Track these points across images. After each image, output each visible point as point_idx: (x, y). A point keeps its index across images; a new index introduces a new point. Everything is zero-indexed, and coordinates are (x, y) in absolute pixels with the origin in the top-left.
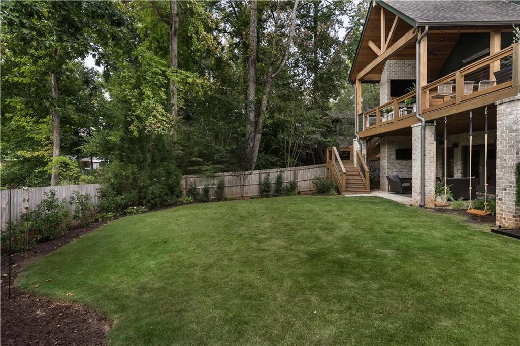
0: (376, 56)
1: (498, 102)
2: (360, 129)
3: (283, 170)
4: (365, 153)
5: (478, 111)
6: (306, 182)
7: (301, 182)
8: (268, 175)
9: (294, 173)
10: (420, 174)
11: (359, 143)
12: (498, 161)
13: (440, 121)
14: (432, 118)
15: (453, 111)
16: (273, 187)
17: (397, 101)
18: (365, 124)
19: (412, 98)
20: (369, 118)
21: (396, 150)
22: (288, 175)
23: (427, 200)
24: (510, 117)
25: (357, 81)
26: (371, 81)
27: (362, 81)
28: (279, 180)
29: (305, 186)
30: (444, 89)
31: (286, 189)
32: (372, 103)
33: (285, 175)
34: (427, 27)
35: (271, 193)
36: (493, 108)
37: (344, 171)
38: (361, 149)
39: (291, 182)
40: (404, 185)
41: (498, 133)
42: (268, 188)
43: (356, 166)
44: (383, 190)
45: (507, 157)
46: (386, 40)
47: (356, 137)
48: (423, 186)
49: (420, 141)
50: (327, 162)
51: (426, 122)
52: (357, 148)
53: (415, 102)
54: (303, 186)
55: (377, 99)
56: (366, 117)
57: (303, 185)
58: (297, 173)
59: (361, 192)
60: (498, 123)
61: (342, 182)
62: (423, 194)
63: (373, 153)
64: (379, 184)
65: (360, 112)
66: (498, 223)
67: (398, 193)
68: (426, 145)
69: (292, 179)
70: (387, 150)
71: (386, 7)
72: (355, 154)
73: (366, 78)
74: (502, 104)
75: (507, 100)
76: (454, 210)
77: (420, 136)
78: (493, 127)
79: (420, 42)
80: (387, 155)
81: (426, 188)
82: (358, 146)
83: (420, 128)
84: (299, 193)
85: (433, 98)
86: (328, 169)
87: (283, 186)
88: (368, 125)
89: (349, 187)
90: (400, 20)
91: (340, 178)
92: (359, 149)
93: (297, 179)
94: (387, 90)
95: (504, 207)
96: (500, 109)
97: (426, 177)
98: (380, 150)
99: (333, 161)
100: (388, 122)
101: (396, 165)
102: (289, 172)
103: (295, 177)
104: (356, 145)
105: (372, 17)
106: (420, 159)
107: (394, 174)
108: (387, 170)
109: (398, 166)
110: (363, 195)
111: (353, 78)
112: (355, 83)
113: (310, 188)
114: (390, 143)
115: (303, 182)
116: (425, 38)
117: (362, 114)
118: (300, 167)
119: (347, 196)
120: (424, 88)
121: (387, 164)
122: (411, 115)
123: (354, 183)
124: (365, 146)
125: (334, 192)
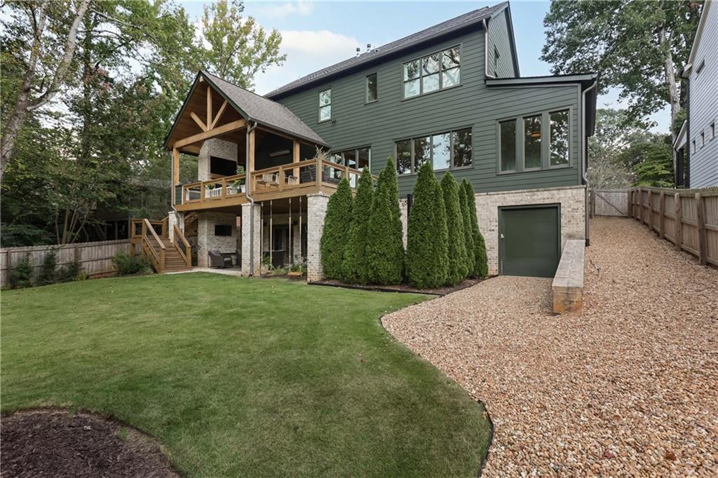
0: (201, 131)
1: (308, 195)
2: (179, 202)
3: (56, 246)
4: (183, 227)
5: (295, 199)
6: (95, 263)
7: (87, 264)
8: (28, 254)
9: (76, 251)
10: (249, 247)
11: (177, 216)
12: (308, 235)
13: (266, 202)
14: (260, 200)
15: (278, 197)
16: (37, 272)
17: (226, 179)
18: (185, 197)
19: (241, 179)
20: (189, 191)
21: (216, 226)
22: (65, 254)
23: (255, 270)
24: (315, 206)
25: (174, 150)
26: (191, 152)
27: (180, 150)
28: (50, 262)
29: (94, 268)
30: (267, 177)
31: (60, 274)
32: (190, 175)
33: (59, 254)
34: (256, 123)
35: (32, 281)
36: (305, 198)
37: (163, 246)
38: (179, 224)
39: (70, 263)
40: (225, 259)
41: (309, 217)
42: (28, 273)
43: (172, 241)
44: (202, 266)
45: (314, 233)
46: (213, 119)
47: (171, 210)
48: (252, 258)
49: (249, 218)
50: (133, 236)
51: (255, 202)
52: (174, 220)
53: (244, 184)
54: (90, 268)
55: (195, 172)
56: (186, 190)
57: (88, 267)
58: (82, 250)
59: (182, 269)
60: (309, 209)
61: (160, 259)
62: (252, 264)
63: (192, 229)
64: (197, 261)
65: (178, 183)
66: (308, 279)
67: (219, 267)
68: (255, 223)
69: (73, 259)
70: (206, 226)
71: (213, 86)
72: (171, 228)
73: (185, 149)
74: (311, 196)
75: (314, 195)
76: (275, 276)
77: (249, 214)
78: (305, 211)
79: (249, 133)
80: (206, 230)
81: (254, 260)
82: (175, 220)
83: (249, 207)
84: (87, 278)
85: (258, 182)
86: (134, 245)
87: (56, 270)
88: (188, 199)
89: (169, 264)
90: (228, 105)
91: (156, 254)
92: (176, 223)
93: (81, 259)
94: (207, 165)
95: (312, 267)
96: (310, 200)
97: (254, 249)
98: (197, 225)
99: (144, 236)
100: (211, 197)
101: (216, 241)
102: (68, 250)
103: (77, 256)
104: (173, 219)
105: (197, 91)
106: (249, 235)
107: (213, 249)
108: (206, 245)
109: (217, 242)
110: (187, 272)
111: (169, 146)
112: (172, 150)
113: (102, 270)
114: (210, 219)
115: (91, 262)
116: (254, 131)
117: (180, 186)
118: (86, 243)
119: (169, 273)
120: (252, 174)
121: (207, 240)
122: (240, 194)
123: (172, 260)
124: (183, 221)
125: (150, 270)
